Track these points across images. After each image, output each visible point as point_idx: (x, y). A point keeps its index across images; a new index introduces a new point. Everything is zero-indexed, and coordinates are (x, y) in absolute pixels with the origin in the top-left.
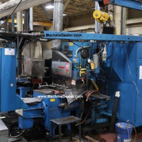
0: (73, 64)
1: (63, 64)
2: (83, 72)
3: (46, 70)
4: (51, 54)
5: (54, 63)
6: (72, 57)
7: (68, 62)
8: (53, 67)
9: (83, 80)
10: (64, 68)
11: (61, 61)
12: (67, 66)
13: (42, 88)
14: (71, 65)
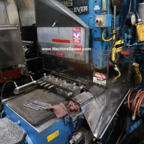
0: (91, 30)
1: (64, 32)
2: (119, 50)
3: (28, 47)
4: (34, 16)
5: (41, 31)
6: (86, 13)
7: (80, 25)
8: (40, 40)
9: (116, 69)
10: (68, 42)
11: (57, 25)
12: (77, 36)
13: (23, 92)
14: (88, 34)
